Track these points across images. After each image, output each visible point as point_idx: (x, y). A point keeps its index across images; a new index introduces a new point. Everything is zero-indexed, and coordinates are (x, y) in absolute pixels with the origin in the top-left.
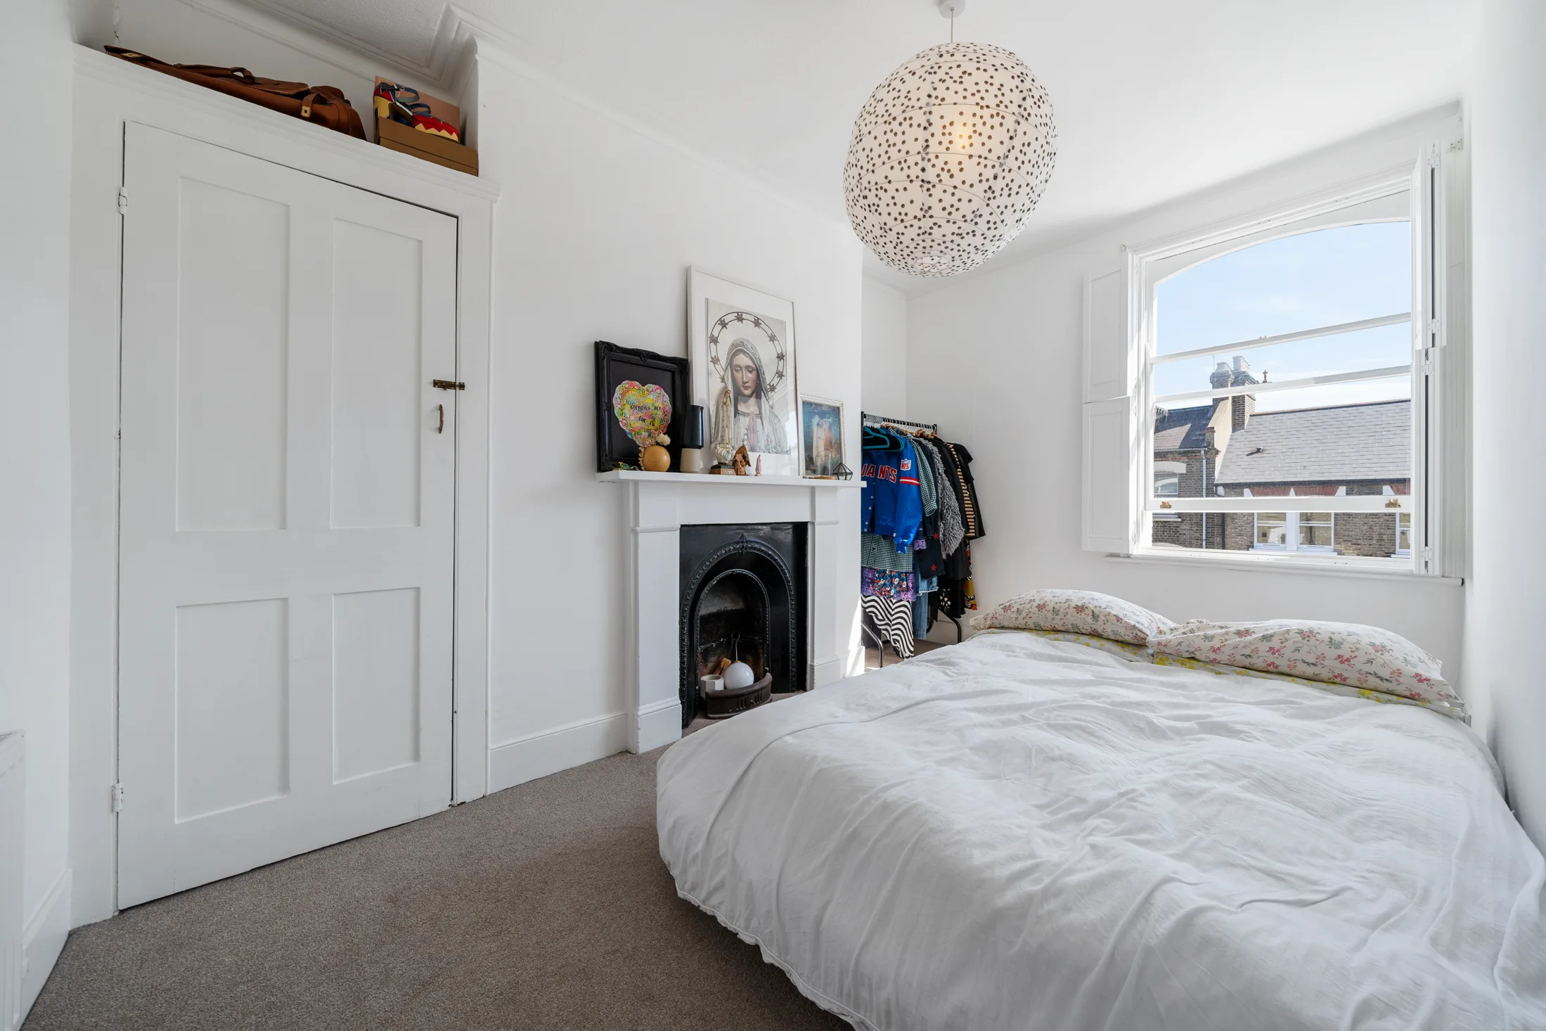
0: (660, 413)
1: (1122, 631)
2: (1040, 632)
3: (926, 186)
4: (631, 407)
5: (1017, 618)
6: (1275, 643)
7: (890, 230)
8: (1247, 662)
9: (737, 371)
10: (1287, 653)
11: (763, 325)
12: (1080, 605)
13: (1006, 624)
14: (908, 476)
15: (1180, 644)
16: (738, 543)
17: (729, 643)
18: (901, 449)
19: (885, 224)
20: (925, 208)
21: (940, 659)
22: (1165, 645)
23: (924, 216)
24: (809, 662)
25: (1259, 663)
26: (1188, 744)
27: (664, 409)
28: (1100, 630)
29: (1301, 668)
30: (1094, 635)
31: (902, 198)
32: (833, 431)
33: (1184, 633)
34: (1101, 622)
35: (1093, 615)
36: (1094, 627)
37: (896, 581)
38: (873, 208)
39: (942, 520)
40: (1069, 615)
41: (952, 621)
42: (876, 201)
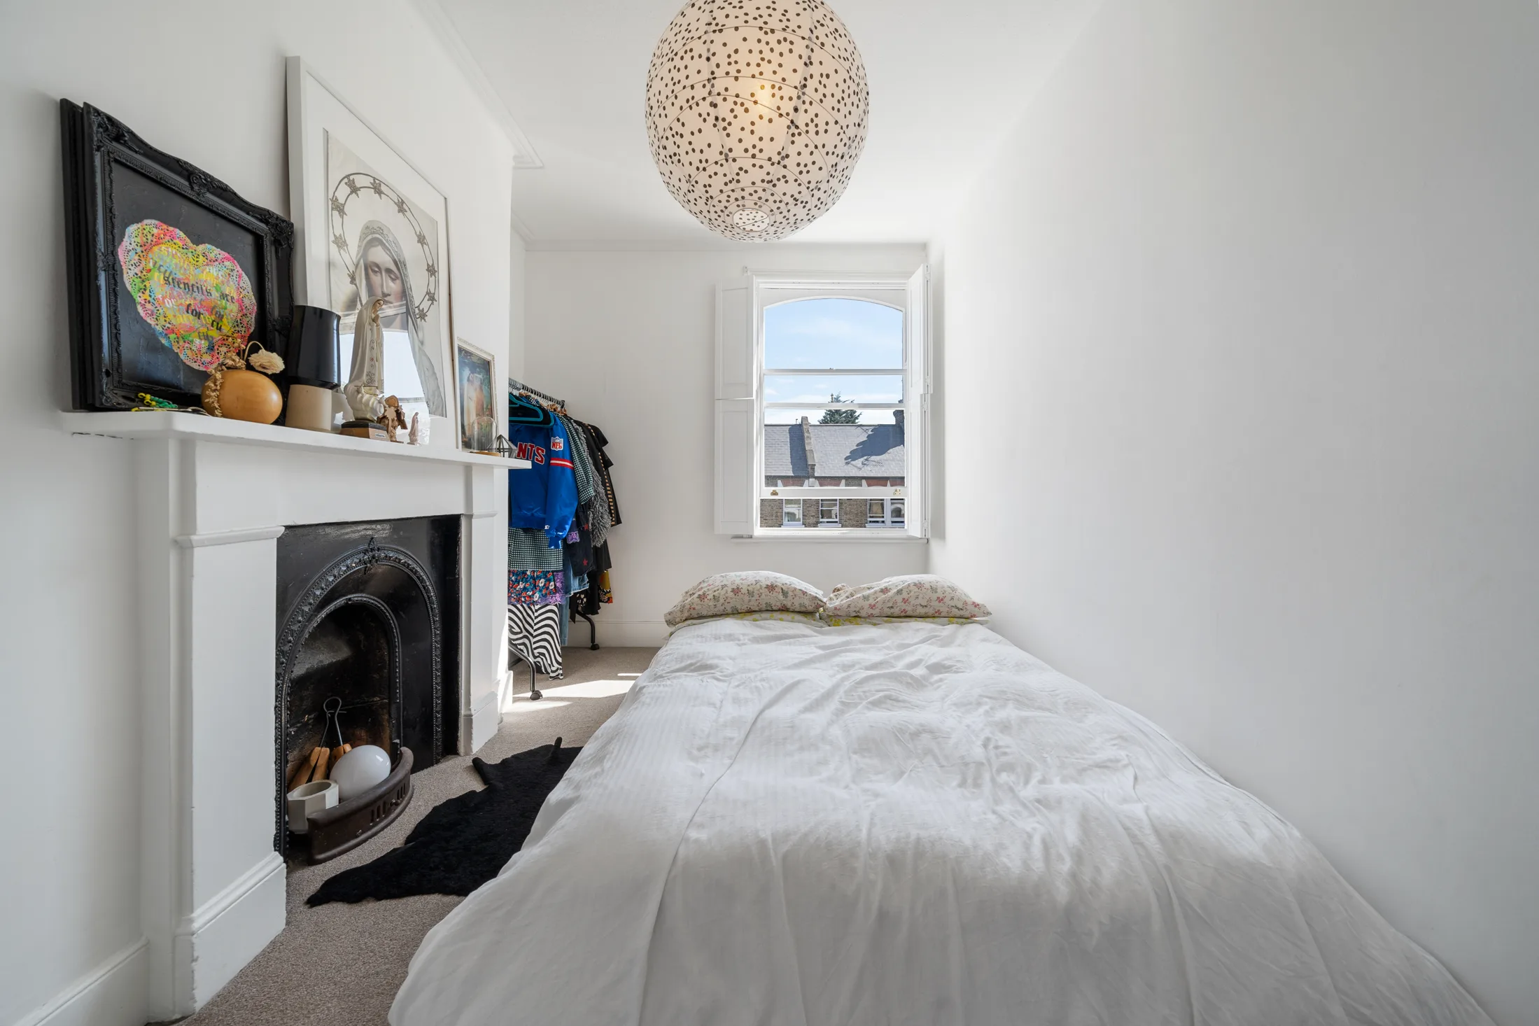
0: (233, 308)
1: (807, 603)
2: (736, 615)
3: (793, 130)
4: (166, 280)
5: (715, 605)
6: (905, 595)
7: (734, 160)
8: (889, 612)
9: (375, 272)
10: (913, 601)
11: (408, 214)
12: (770, 584)
13: (705, 613)
14: (561, 457)
15: (849, 606)
16: (365, 552)
17: (320, 719)
18: (551, 424)
19: (730, 150)
20: (783, 154)
21: (691, 665)
22: (839, 609)
23: (779, 163)
24: (463, 711)
25: (896, 611)
26: (939, 687)
27: (241, 302)
28: (789, 605)
29: (921, 611)
30: (783, 610)
31: (762, 128)
32: (484, 391)
33: (848, 597)
34: (790, 598)
35: (782, 592)
36: (785, 602)
37: (541, 583)
38: (721, 124)
39: (589, 509)
40: (763, 595)
41: (583, 619)
42: (729, 118)
